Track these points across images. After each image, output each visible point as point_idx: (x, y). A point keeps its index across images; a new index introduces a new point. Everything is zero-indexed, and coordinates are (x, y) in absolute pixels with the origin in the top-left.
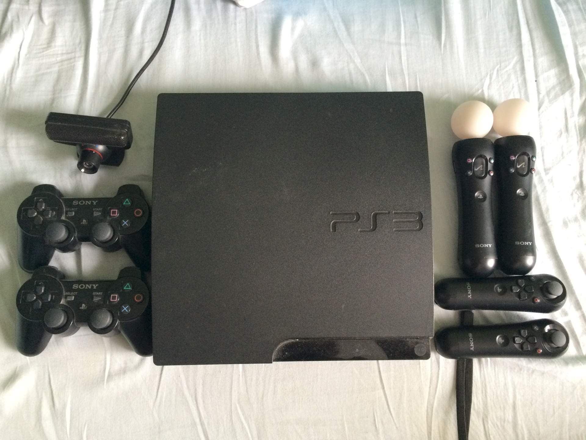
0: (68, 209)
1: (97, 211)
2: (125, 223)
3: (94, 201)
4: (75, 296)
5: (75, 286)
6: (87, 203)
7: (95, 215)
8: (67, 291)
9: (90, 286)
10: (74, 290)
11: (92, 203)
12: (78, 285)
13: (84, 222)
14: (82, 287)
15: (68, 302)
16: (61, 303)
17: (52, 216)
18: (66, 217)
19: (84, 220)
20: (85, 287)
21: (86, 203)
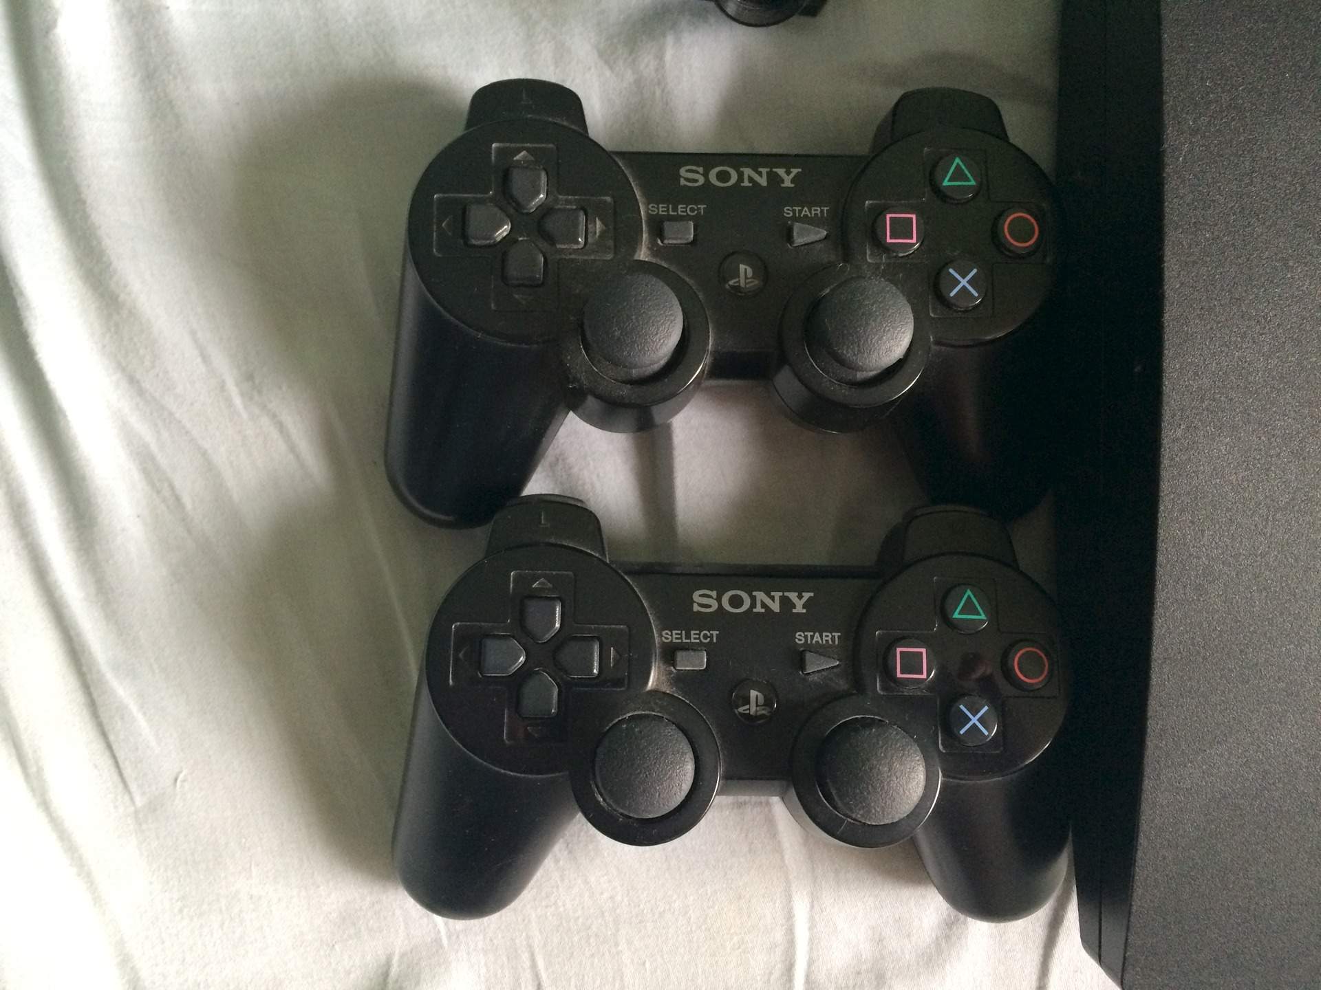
0: (661, 209)
1: (806, 220)
2: (964, 282)
3: (781, 172)
4: (710, 648)
5: (704, 600)
6: (751, 179)
7: (799, 240)
8: (667, 625)
9: (773, 598)
10: (703, 621)
11: (774, 179)
12: (714, 594)
13: (746, 278)
14: (737, 602)
15: (681, 680)
16: (651, 683)
17: (590, 240)
18: (655, 250)
19: (742, 267)
20: (753, 605)
21: (746, 177)
